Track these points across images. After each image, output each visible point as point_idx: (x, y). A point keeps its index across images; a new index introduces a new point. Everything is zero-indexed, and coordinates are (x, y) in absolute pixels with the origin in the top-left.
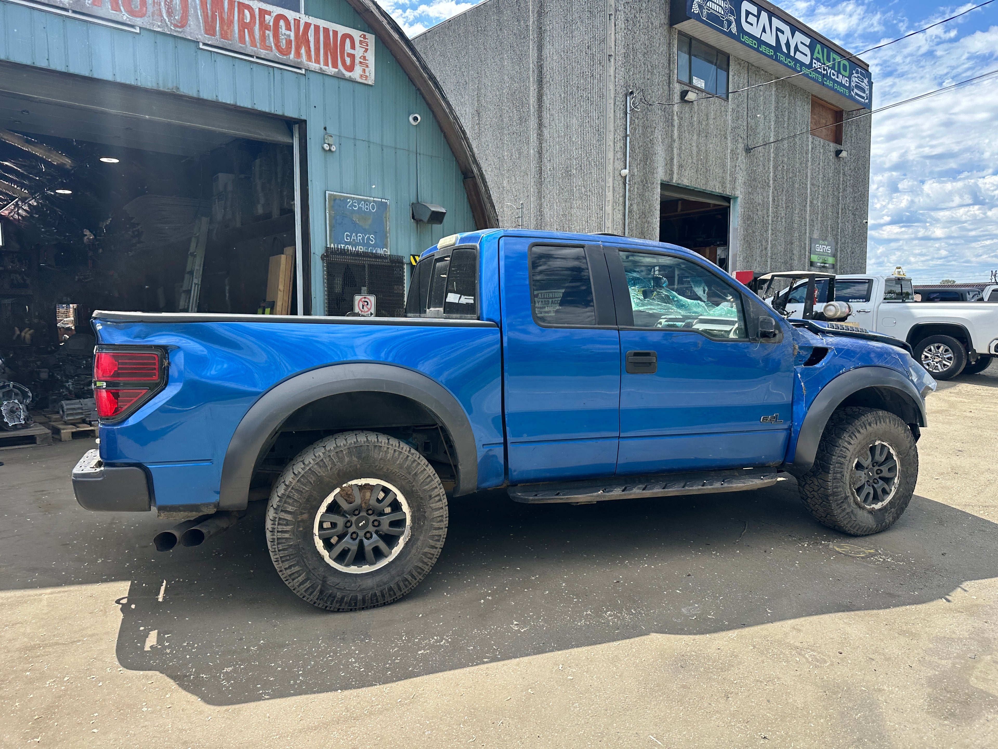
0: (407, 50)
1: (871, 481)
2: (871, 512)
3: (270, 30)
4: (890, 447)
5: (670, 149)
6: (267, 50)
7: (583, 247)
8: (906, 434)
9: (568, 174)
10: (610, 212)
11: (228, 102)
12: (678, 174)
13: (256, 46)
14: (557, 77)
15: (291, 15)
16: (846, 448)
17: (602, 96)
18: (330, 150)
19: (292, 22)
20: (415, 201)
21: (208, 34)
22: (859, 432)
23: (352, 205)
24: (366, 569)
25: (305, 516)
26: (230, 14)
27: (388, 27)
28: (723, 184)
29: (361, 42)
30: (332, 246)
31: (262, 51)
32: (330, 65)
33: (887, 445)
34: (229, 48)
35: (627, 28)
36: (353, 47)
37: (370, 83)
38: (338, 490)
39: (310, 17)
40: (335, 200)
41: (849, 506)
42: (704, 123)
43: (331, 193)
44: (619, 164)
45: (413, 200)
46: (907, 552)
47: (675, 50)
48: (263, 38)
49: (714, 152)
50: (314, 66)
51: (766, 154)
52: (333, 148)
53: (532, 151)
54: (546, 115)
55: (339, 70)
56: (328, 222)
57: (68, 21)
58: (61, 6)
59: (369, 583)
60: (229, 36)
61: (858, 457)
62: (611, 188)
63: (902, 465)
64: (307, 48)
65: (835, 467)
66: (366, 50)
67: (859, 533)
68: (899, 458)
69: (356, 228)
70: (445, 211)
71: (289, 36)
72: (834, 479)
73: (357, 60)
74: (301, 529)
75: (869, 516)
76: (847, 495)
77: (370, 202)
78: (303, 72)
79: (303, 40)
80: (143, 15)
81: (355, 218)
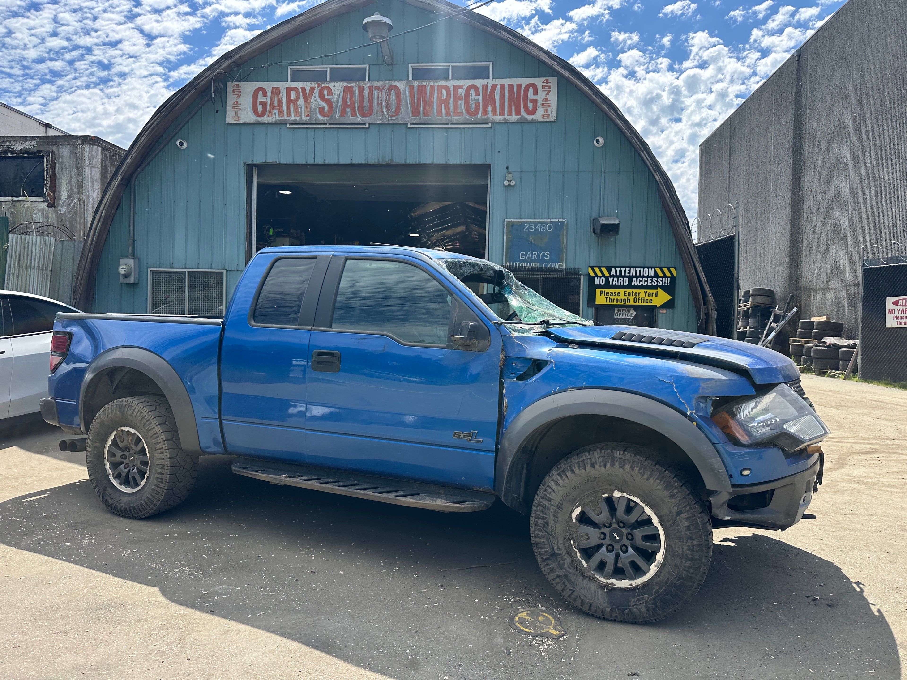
2: (603, 587)
3: (462, 100)
4: (643, 505)
6: (458, 116)
13: (450, 115)
15: (479, 83)
16: (552, 488)
18: (509, 185)
19: (481, 88)
20: (594, 218)
21: (414, 116)
23: (529, 228)
24: (127, 490)
26: (431, 96)
29: (543, 87)
30: (509, 264)
31: (454, 117)
32: (514, 114)
33: (639, 502)
34: (428, 122)
36: (536, 93)
37: (552, 120)
38: (115, 432)
39: (497, 80)
40: (512, 226)
43: (509, 220)
45: (594, 215)
48: (456, 107)
50: (498, 118)
52: (513, 183)
55: (522, 116)
56: (505, 245)
57: (326, 131)
58: (322, 122)
59: (127, 500)
60: (430, 113)
61: (580, 507)
64: (493, 106)
66: (549, 92)
68: (661, 525)
69: (532, 248)
70: (619, 223)
71: (478, 100)
72: (537, 525)
73: (540, 103)
75: (600, 591)
76: (556, 551)
77: (546, 223)
78: (490, 125)
79: (489, 99)
80: (371, 114)
81: (531, 239)
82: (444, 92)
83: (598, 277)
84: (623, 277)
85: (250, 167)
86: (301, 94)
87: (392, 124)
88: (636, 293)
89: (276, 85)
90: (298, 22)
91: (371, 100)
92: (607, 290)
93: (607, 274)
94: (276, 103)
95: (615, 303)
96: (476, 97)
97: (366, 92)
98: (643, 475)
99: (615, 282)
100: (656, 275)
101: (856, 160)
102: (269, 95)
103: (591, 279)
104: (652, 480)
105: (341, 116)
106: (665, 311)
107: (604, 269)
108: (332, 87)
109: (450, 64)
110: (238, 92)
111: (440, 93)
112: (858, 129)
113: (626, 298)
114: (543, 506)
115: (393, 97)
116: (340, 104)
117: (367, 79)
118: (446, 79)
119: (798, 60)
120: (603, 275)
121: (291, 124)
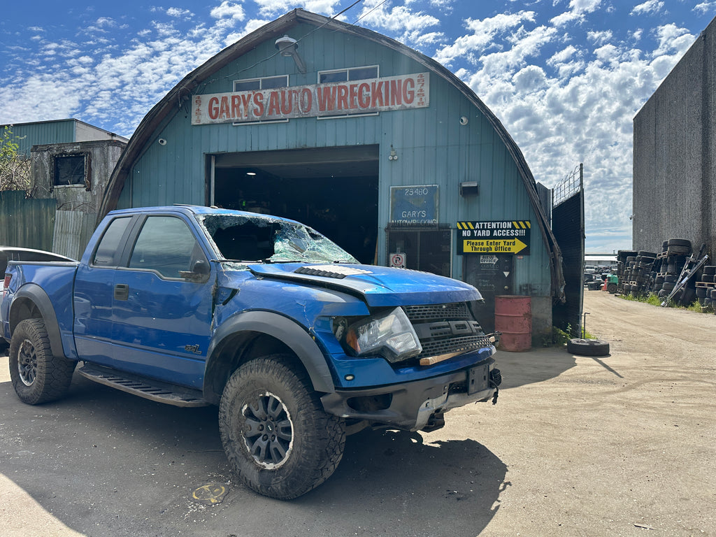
1: (270, 436)
3: (356, 96)
4: (283, 404)
6: (355, 108)
11: (332, 145)
13: (348, 108)
15: (369, 82)
18: (393, 159)
19: (371, 86)
21: (322, 111)
23: (409, 193)
26: (334, 94)
29: (419, 81)
30: (393, 222)
31: (352, 109)
32: (396, 103)
33: (280, 401)
34: (332, 115)
36: (413, 86)
37: (426, 106)
39: (383, 78)
40: (396, 191)
43: (393, 187)
45: (462, 181)
50: (384, 108)
52: (396, 158)
55: (403, 105)
56: (390, 206)
57: (259, 126)
58: (257, 120)
60: (333, 108)
63: (294, 429)
64: (380, 98)
66: (423, 85)
68: (292, 419)
69: (411, 208)
70: (476, 185)
71: (369, 95)
73: (416, 94)
77: (423, 188)
78: (378, 114)
79: (377, 94)
80: (290, 112)
81: (411, 201)
82: (343, 90)
83: (465, 230)
84: (486, 230)
85: (208, 157)
86: (242, 100)
87: (305, 118)
88: (497, 243)
89: (224, 95)
90: (235, 48)
91: (290, 101)
92: (472, 241)
93: (472, 227)
94: (225, 109)
95: (479, 251)
96: (367, 93)
97: (287, 95)
99: (479, 234)
100: (513, 227)
102: (220, 102)
103: (459, 232)
105: (269, 114)
106: (522, 257)
107: (470, 224)
108: (263, 93)
109: (349, 69)
110: (199, 102)
111: (340, 92)
113: (488, 247)
114: (224, 404)
115: (306, 98)
116: (268, 105)
117: (288, 86)
118: (345, 80)
119: (704, 39)
120: (469, 229)
121: (235, 123)
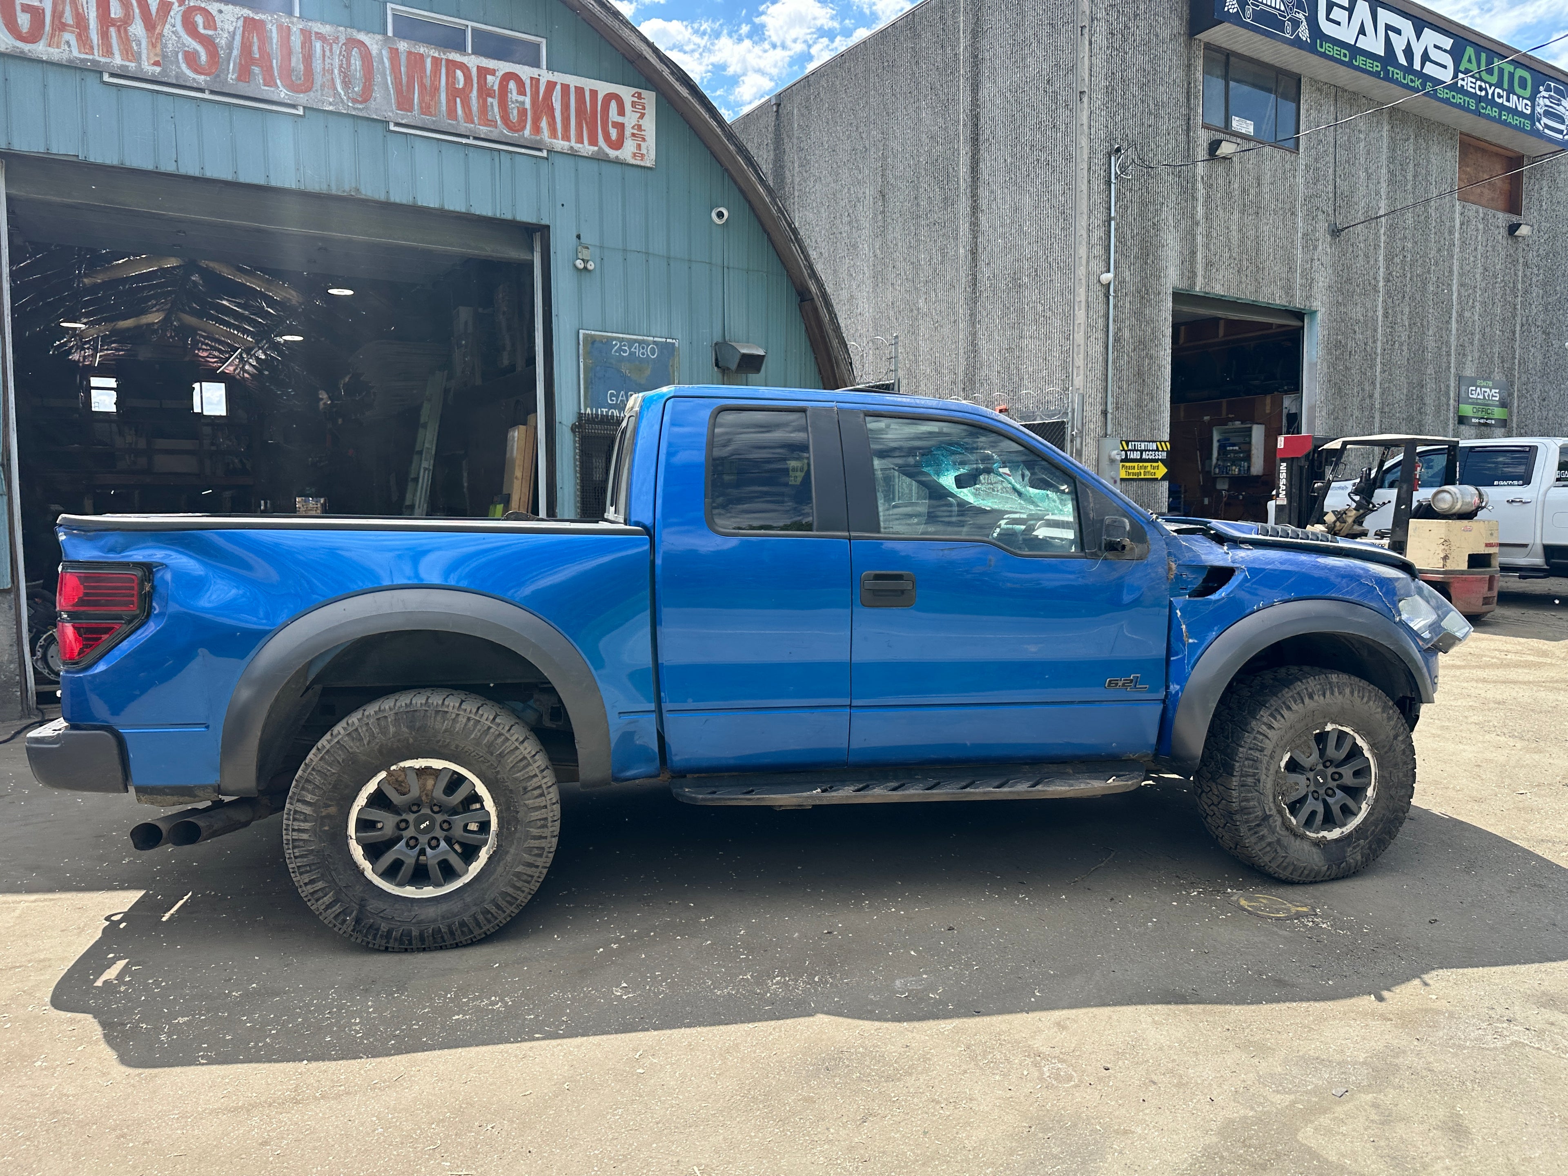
0: (703, 111)
1: (1322, 791)
2: (1317, 843)
3: (493, 97)
4: (1356, 735)
5: (1189, 237)
6: (490, 126)
7: (803, 410)
8: (1385, 715)
9: (1017, 285)
10: (1082, 342)
11: (432, 206)
12: (1205, 278)
13: (472, 122)
14: (1000, 133)
15: (525, 72)
16: (1264, 735)
17: (1069, 158)
18: (585, 268)
19: (528, 83)
20: (720, 340)
21: (401, 110)
22: (1289, 708)
23: (620, 349)
24: (429, 892)
25: (333, 810)
26: (435, 76)
27: (671, 79)
28: (1288, 289)
29: (634, 104)
30: (589, 411)
31: (481, 128)
32: (586, 141)
33: (1352, 733)
34: (432, 127)
35: (1110, 46)
36: (621, 112)
37: (649, 165)
38: (383, 775)
39: (555, 73)
40: (593, 343)
41: (1273, 831)
42: (1252, 192)
43: (587, 332)
44: (1097, 266)
45: (717, 338)
46: (1367, 914)
47: (1199, 75)
48: (484, 108)
49: (1272, 239)
50: (560, 144)
51: (1371, 237)
52: (591, 266)
53: (962, 251)
54: (983, 192)
55: (600, 148)
56: (582, 376)
57: (203, 104)
58: (195, 85)
59: (431, 912)
60: (432, 110)
61: (1291, 750)
62: (1083, 304)
63: (1380, 766)
64: (550, 120)
65: (1244, 766)
66: (642, 116)
67: (1296, 877)
68: (1374, 755)
69: (625, 383)
70: (762, 353)
71: (523, 103)
72: (1242, 786)
73: (628, 131)
74: (326, 828)
75: (1314, 850)
76: (1268, 813)
77: (647, 343)
78: (545, 154)
79: (542, 107)
80: (308, 89)
81: (625, 369)
82: (459, 73)
86: (137, 11)
87: (354, 115)
91: (308, 59)
94: (68, 18)
97: (296, 40)
98: (1362, 699)
101: (878, 278)
104: (1371, 703)
105: (239, 79)
108: (214, 13)
109: (470, 24)
111: (451, 75)
112: (882, 232)
114: (1254, 760)
115: (356, 63)
116: (235, 52)
117: (297, 14)
118: (461, 48)
119: (777, 111)
121: (112, 75)
